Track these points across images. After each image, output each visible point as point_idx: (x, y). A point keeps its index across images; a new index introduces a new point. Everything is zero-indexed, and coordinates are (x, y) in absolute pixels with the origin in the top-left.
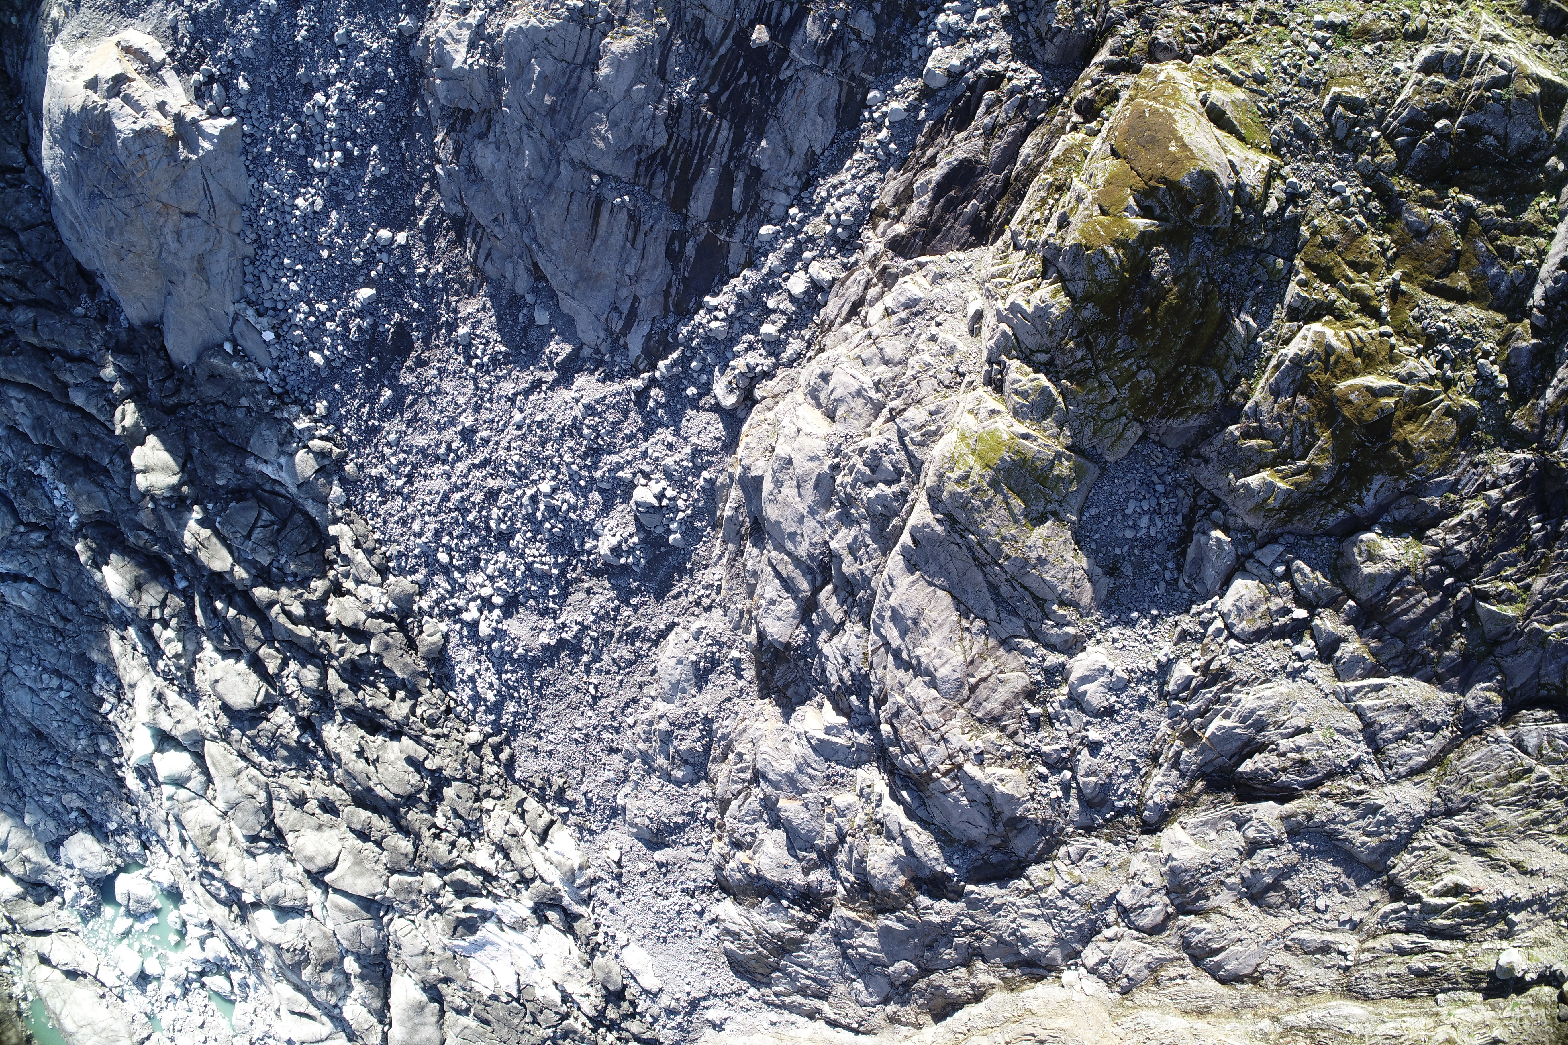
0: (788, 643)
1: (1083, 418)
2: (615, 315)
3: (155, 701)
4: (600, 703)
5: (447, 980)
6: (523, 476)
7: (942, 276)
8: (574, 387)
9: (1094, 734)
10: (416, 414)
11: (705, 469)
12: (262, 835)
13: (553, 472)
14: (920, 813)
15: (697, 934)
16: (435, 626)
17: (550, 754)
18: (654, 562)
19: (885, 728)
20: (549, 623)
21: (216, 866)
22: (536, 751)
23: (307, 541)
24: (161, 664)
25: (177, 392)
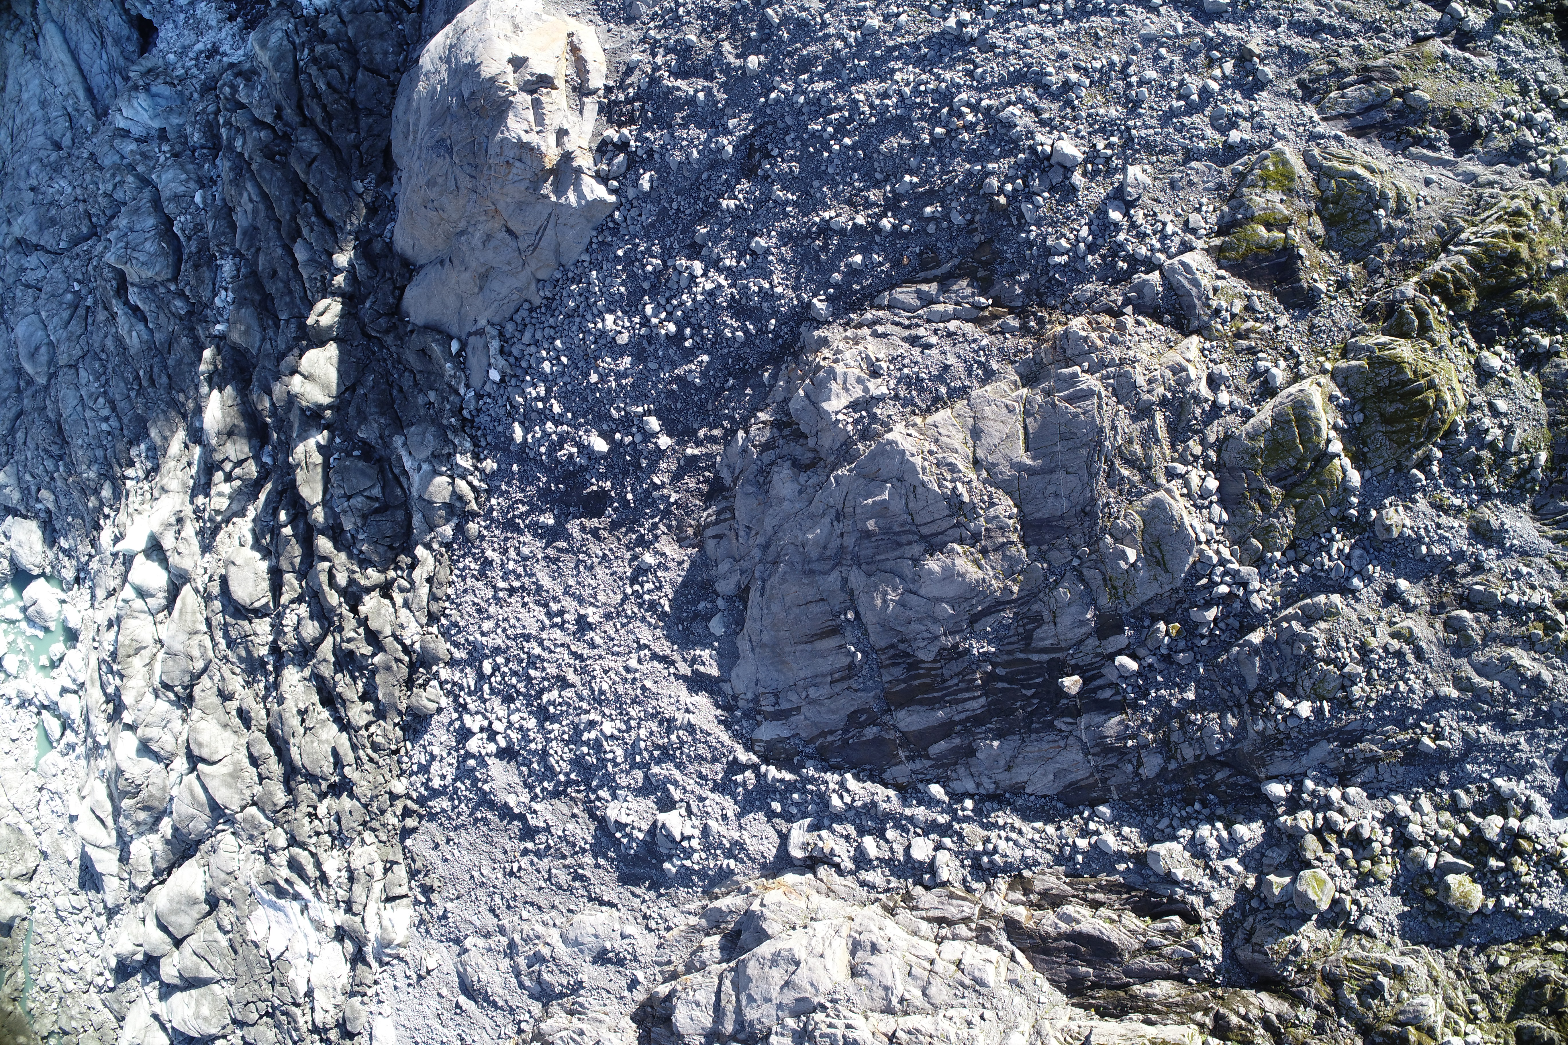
2: (772, 700)
3: (173, 520)
4: (513, 880)
5: (230, 903)
6: (598, 701)
7: (1019, 986)
8: (694, 699)
10: (559, 560)
11: (735, 861)
12: (176, 689)
13: (624, 728)
16: (438, 695)
17: (446, 860)
18: (638, 861)
20: (525, 797)
22: (437, 846)
23: (392, 538)
24: (200, 500)
25: (387, 332)
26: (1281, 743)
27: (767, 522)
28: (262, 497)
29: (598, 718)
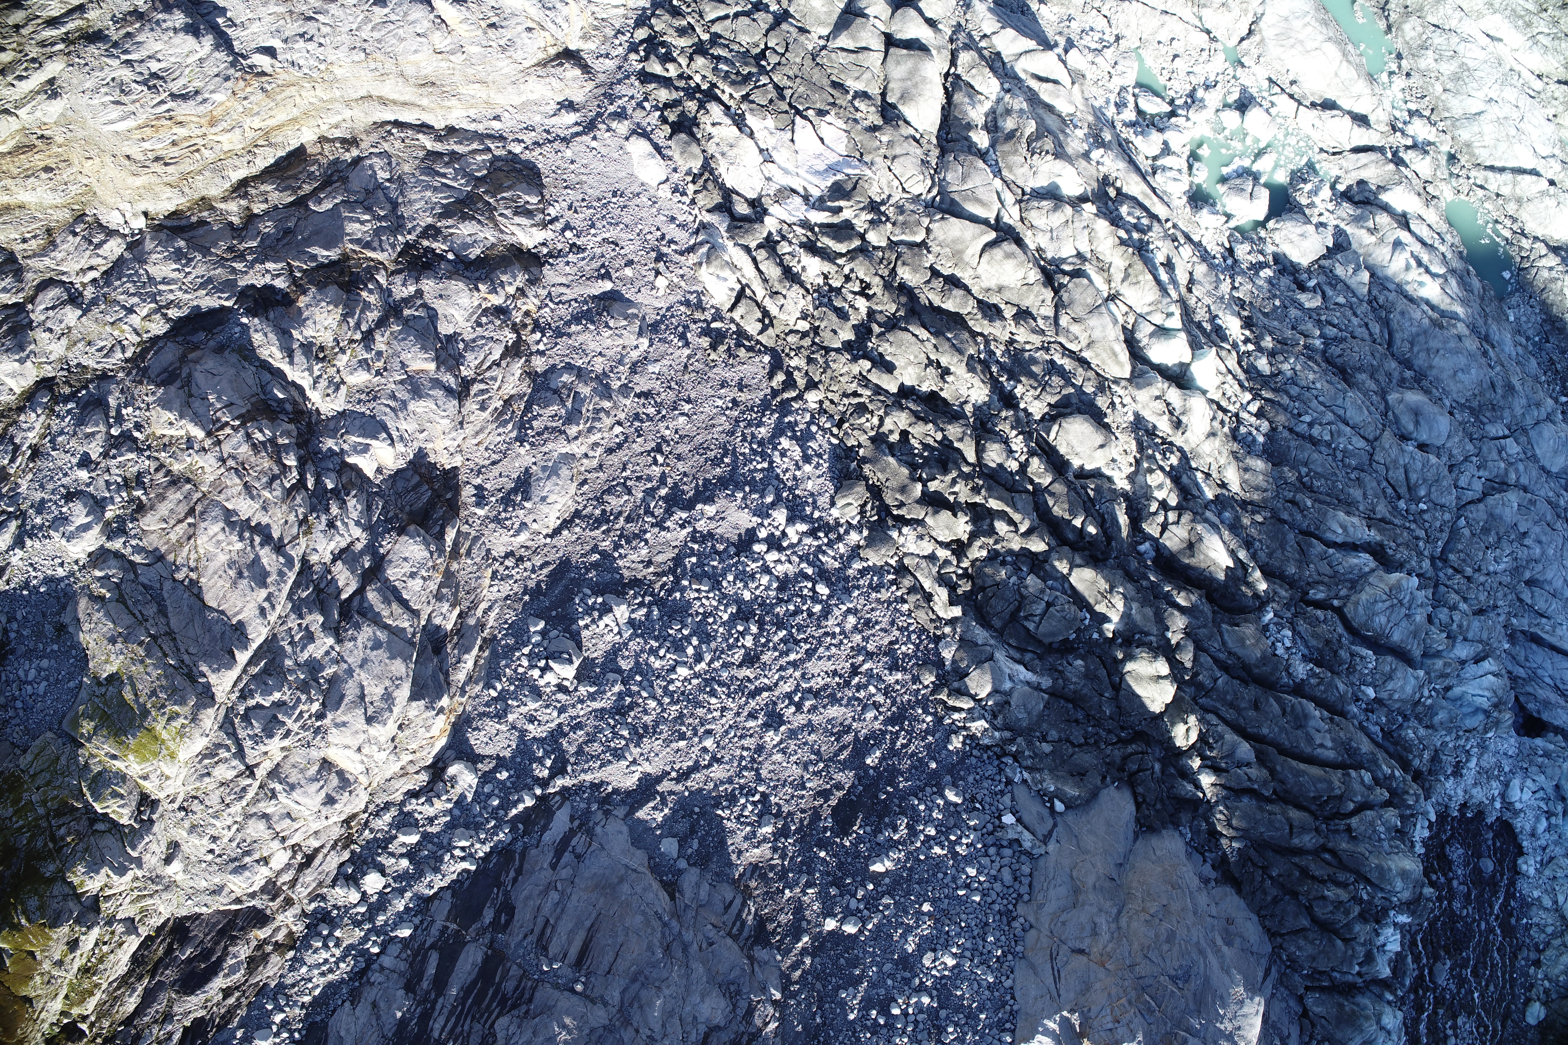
0: (399, 535)
1: (66, 773)
2: (579, 850)
3: (1184, 420)
4: (653, 445)
5: (873, 129)
6: (709, 682)
7: (214, 892)
8: (637, 776)
9: (83, 475)
10: (837, 740)
11: (493, 699)
12: (1067, 278)
13: (671, 688)
14: (267, 376)
15: (576, 204)
16: (843, 514)
17: (723, 384)
18: (566, 599)
19: (291, 461)
20: (702, 526)
21: (1123, 242)
22: (741, 387)
23: (987, 599)
24: (1174, 460)
25: (1125, 758)
27: (701, 969)
28: (1123, 519)
29: (697, 669)
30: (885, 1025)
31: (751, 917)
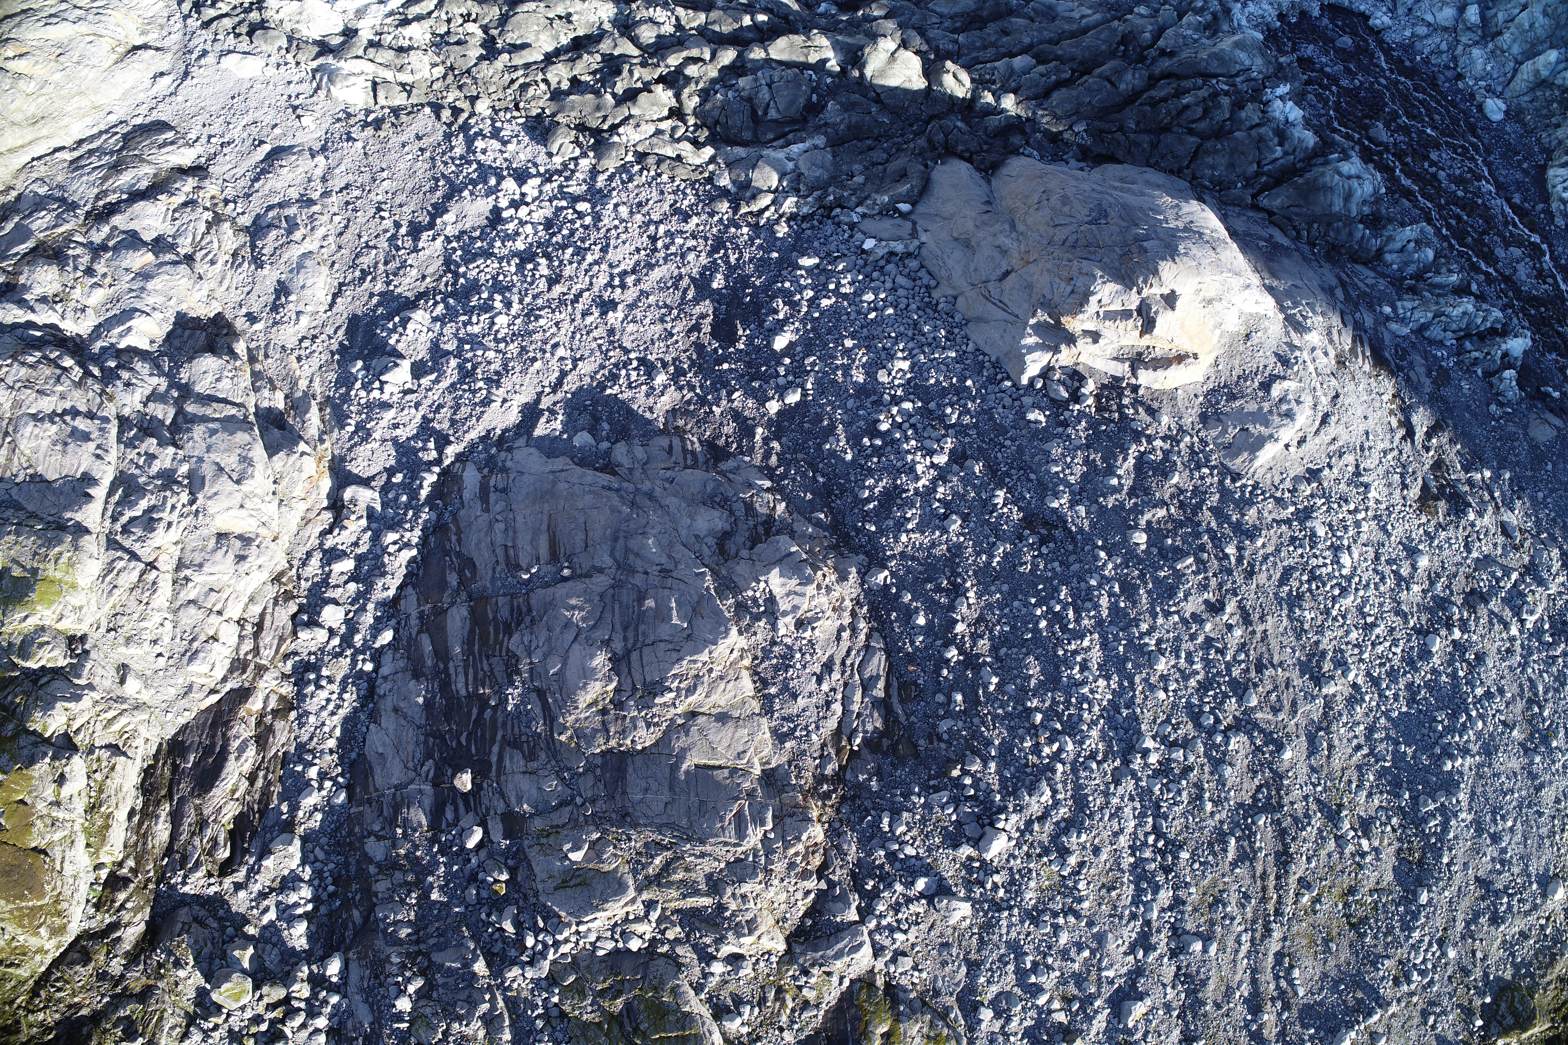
0: (190, 362)
2: (500, 486)
4: (373, 210)
6: (530, 314)
7: (186, 694)
8: (515, 409)
10: (676, 289)
11: (353, 432)
13: (500, 336)
14: (21, 331)
15: (207, 122)
16: (564, 156)
17: (404, 146)
18: (369, 337)
19: (69, 363)
23: (726, 126)
26: (377, 977)
27: (674, 500)
28: (788, 1)
29: (513, 312)
30: (885, 444)
31: (697, 445)
